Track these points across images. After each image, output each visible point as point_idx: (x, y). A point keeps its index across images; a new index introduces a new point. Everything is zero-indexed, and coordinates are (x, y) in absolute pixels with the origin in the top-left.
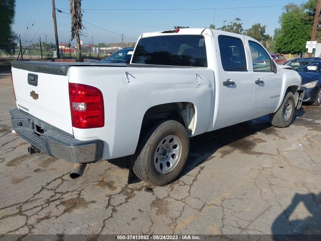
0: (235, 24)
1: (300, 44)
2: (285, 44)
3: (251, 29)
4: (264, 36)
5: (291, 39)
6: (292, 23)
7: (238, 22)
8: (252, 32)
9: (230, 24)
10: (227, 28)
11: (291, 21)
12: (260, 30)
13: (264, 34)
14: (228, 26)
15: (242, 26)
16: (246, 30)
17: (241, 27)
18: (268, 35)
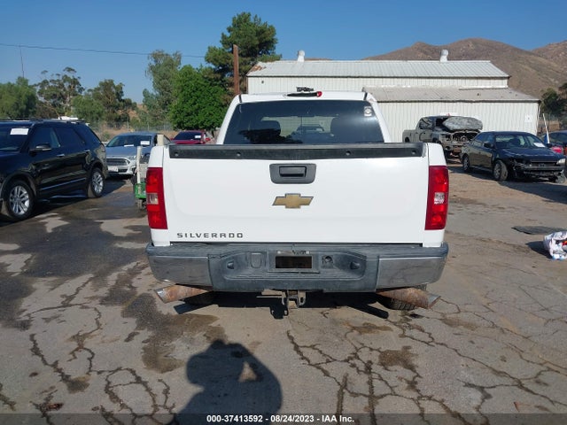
0: (66, 79)
1: (210, 114)
2: (188, 115)
3: (99, 89)
4: (123, 101)
5: (196, 106)
6: (192, 83)
7: (70, 75)
8: (101, 93)
9: (56, 78)
10: (51, 84)
11: (191, 79)
12: (114, 90)
13: (123, 98)
14: (52, 81)
15: (80, 81)
16: (90, 90)
17: (78, 83)
18: (130, 100)
